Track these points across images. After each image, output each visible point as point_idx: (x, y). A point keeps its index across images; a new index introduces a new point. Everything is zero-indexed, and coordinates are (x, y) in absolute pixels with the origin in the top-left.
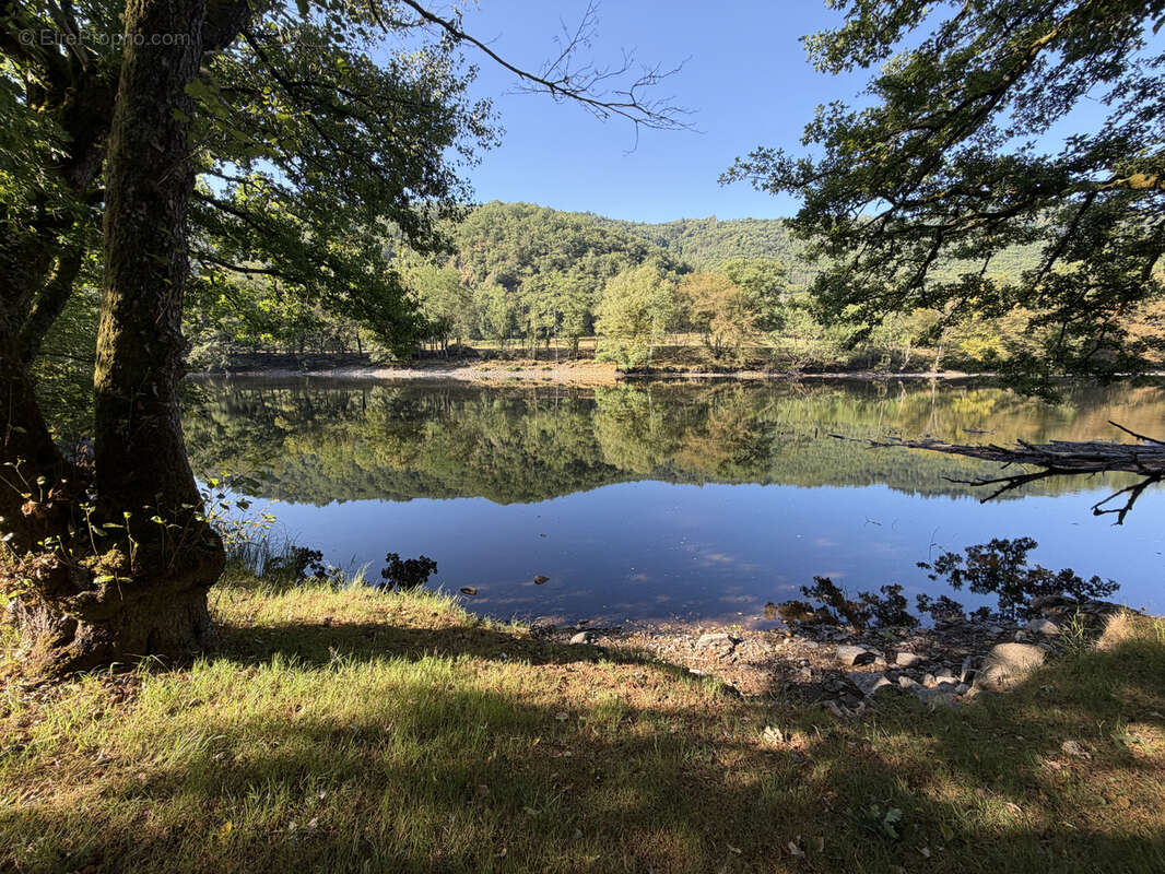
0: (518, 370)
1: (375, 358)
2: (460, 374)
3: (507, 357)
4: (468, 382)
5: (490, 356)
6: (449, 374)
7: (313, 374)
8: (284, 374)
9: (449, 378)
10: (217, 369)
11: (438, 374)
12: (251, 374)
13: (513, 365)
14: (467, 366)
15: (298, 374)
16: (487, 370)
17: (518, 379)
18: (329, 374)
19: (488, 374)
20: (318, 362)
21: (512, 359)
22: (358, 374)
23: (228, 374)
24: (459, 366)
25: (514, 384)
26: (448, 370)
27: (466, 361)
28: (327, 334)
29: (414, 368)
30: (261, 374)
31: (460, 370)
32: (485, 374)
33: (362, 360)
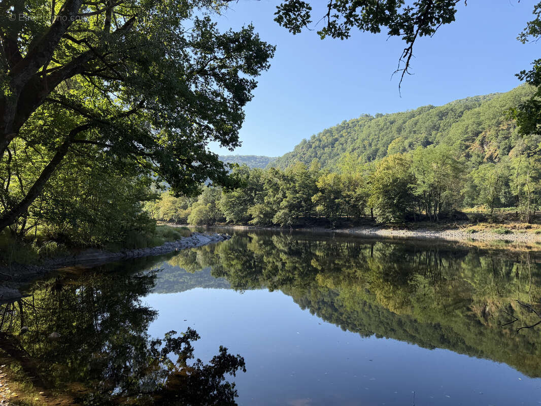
0: (507, 232)
1: (380, 220)
2: (449, 235)
3: (496, 220)
4: (456, 242)
5: (479, 219)
6: (437, 235)
7: (338, 231)
8: (322, 230)
9: (437, 238)
10: (286, 226)
11: (428, 234)
12: (304, 230)
13: (503, 227)
14: (456, 228)
15: (330, 231)
16: (474, 232)
17: (507, 242)
18: (347, 231)
19: (476, 236)
20: (342, 224)
21: (503, 222)
22: (366, 232)
23: (291, 230)
24: (448, 228)
25: (503, 246)
26: (437, 231)
27: (455, 224)
28: (348, 202)
29: (409, 229)
30: (308, 230)
31: (448, 232)
32: (472, 236)
33: (370, 222)
